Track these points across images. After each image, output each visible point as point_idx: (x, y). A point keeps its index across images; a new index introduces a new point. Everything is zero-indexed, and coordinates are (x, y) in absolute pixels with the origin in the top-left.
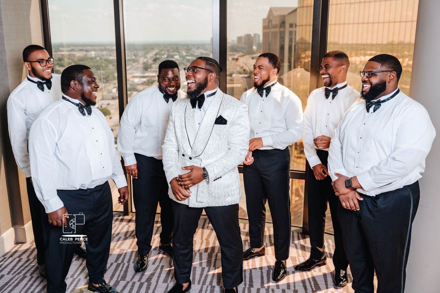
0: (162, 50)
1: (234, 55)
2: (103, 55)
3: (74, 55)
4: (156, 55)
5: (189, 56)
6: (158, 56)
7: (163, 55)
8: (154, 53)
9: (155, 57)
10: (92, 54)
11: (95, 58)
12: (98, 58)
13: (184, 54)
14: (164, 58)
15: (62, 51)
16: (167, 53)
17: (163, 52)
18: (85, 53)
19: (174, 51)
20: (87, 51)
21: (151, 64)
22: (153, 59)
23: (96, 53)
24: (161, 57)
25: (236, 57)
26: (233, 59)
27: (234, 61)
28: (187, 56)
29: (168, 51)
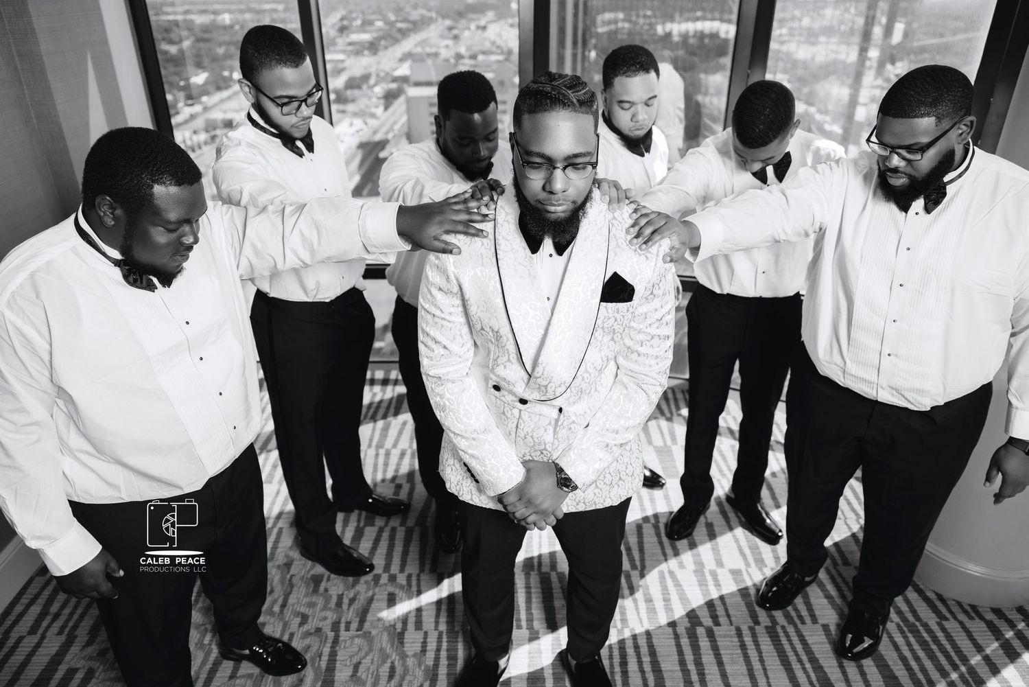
0: (351, 12)
1: (479, 19)
2: (245, 21)
3: (191, 21)
4: (342, 19)
5: (401, 22)
6: (345, 23)
7: (355, 19)
8: (338, 16)
9: (339, 25)
10: (224, 19)
11: (231, 27)
12: (237, 27)
13: (392, 17)
14: (357, 26)
15: (168, 14)
16: (360, 16)
17: (354, 15)
18: (212, 17)
19: (374, 13)
20: (215, 13)
21: (334, 38)
22: (337, 27)
23: (232, 16)
24: (351, 25)
25: (482, 23)
26: (478, 27)
27: (479, 32)
28: (397, 21)
29: (363, 12)
